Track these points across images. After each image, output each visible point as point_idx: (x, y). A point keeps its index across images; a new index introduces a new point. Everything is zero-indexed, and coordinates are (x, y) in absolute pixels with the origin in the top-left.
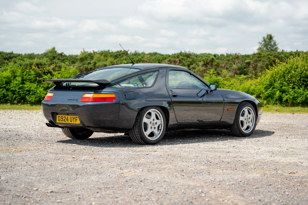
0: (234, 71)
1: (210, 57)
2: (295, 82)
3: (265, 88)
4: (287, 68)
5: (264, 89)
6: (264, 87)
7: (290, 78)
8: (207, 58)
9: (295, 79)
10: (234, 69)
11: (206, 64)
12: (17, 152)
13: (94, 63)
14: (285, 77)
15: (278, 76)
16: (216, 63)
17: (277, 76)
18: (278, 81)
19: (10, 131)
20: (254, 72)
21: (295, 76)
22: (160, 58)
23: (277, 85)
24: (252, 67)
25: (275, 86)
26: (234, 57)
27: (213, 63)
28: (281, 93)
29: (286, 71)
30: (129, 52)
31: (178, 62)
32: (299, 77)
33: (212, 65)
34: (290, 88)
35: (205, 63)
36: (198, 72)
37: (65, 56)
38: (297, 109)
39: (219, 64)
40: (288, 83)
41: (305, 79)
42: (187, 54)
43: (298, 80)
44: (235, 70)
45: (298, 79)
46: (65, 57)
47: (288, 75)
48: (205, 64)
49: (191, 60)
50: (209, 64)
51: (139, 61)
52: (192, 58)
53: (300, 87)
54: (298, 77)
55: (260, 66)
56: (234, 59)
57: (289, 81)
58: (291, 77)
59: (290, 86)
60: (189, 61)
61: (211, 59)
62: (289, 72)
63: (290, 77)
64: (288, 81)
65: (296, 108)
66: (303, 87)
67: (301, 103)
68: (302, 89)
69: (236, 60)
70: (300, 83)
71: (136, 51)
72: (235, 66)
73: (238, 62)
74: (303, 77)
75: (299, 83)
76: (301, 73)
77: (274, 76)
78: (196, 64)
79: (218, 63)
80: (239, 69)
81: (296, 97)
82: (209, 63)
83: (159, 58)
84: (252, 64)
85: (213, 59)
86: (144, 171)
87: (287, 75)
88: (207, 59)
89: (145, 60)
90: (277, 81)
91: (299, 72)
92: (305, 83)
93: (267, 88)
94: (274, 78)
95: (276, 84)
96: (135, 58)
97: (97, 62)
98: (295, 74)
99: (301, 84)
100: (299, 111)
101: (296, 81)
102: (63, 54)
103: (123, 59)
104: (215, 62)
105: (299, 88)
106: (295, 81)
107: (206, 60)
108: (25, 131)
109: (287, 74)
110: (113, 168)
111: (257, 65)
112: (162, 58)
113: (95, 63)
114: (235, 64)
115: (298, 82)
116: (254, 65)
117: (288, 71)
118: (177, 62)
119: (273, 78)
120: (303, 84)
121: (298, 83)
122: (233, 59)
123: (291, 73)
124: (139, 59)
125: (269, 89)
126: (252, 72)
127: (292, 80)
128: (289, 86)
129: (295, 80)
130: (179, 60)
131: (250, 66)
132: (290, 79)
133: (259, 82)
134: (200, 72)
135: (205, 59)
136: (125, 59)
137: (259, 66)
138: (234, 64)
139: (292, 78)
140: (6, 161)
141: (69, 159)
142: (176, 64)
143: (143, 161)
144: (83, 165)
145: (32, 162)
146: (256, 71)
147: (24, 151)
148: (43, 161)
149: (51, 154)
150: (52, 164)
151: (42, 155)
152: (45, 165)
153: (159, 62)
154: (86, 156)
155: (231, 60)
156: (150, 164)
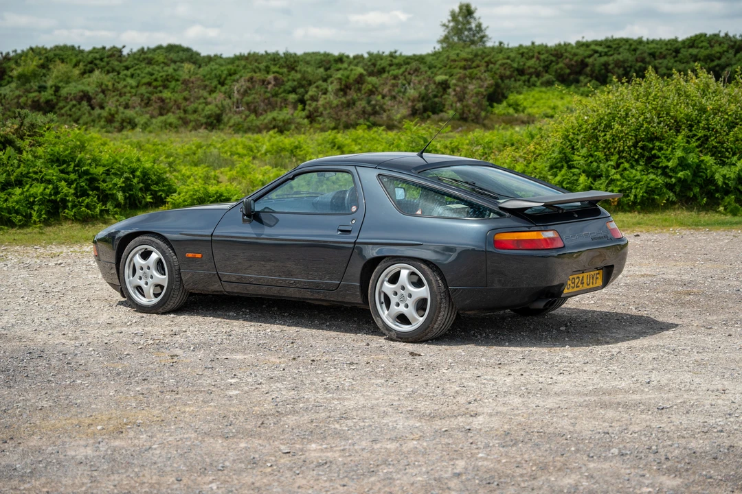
0: (410, 104)
1: (353, 72)
2: (623, 151)
3: (551, 168)
4: (602, 116)
5: (549, 171)
6: (548, 165)
7: (610, 141)
8: (346, 73)
9: (623, 143)
10: (411, 98)
11: (344, 89)
12: (112, 435)
13: (54, 88)
14: (597, 139)
15: (579, 138)
16: (370, 87)
17: (576, 137)
18: (582, 148)
21: (622, 137)
22: (222, 71)
23: (578, 159)
24: (453, 93)
25: (575, 163)
26: (408, 70)
27: (364, 87)
28: (590, 179)
29: (600, 124)
30: (125, 52)
31: (273, 83)
32: (633, 138)
33: (360, 90)
34: (612, 165)
35: (343, 87)
36: (325, 109)
38: (632, 218)
39: (376, 88)
40: (605, 155)
41: (647, 143)
43: (629, 147)
44: (413, 101)
45: (631, 144)
47: (605, 135)
48: (341, 90)
49: (298, 76)
50: (353, 87)
51: (168, 80)
52: (300, 71)
53: (634, 163)
54: (631, 139)
56: (409, 74)
57: (609, 149)
58: (613, 139)
59: (611, 160)
60: (296, 78)
61: (356, 77)
62: (609, 126)
63: (610, 138)
64: (604, 148)
65: (630, 215)
66: (643, 164)
67: (639, 204)
68: (639, 168)
69: (414, 75)
70: (635, 154)
72: (412, 92)
73: (420, 82)
74: (642, 140)
75: (632, 154)
76: (637, 130)
77: (571, 136)
78: (317, 87)
79: (373, 86)
80: (423, 98)
81: (627, 189)
82: (350, 84)
83: (219, 72)
84: (455, 85)
85: (360, 75)
87: (603, 134)
88: (348, 77)
89: (188, 81)
90: (578, 148)
91: (633, 128)
92: (647, 154)
93: (556, 168)
94: (570, 141)
95: (576, 157)
96: (156, 73)
97: (60, 85)
98: (622, 131)
99: (636, 157)
100: (639, 224)
101: (626, 147)
103: (126, 76)
104: (368, 83)
105: (632, 167)
106: (621, 149)
107: (343, 78)
108: (39, 337)
109: (604, 131)
111: (466, 88)
112: (225, 72)
113: (57, 89)
114: (412, 85)
115: (631, 151)
116: (458, 89)
117: (605, 125)
118: (269, 83)
119: (569, 143)
120: (642, 156)
121: (630, 155)
122: (406, 74)
123: (612, 129)
124: (168, 75)
125: (560, 171)
126: (454, 105)
127: (615, 145)
128: (607, 161)
129: (624, 147)
130: (276, 79)
131: (450, 91)
132: (609, 143)
133: (534, 152)
134: (331, 108)
135: (342, 75)
136: (132, 76)
137: (472, 91)
138: (409, 84)
139: (616, 142)
140: (116, 477)
141: (282, 461)
142: (267, 88)
143: (486, 459)
144: (344, 486)
145: (192, 478)
146: (465, 103)
147: (129, 430)
148: (220, 472)
149: (212, 440)
150: (253, 484)
151: (189, 443)
152: (238, 487)
153: (220, 83)
154: (313, 446)
155: (400, 77)
156: (522, 476)
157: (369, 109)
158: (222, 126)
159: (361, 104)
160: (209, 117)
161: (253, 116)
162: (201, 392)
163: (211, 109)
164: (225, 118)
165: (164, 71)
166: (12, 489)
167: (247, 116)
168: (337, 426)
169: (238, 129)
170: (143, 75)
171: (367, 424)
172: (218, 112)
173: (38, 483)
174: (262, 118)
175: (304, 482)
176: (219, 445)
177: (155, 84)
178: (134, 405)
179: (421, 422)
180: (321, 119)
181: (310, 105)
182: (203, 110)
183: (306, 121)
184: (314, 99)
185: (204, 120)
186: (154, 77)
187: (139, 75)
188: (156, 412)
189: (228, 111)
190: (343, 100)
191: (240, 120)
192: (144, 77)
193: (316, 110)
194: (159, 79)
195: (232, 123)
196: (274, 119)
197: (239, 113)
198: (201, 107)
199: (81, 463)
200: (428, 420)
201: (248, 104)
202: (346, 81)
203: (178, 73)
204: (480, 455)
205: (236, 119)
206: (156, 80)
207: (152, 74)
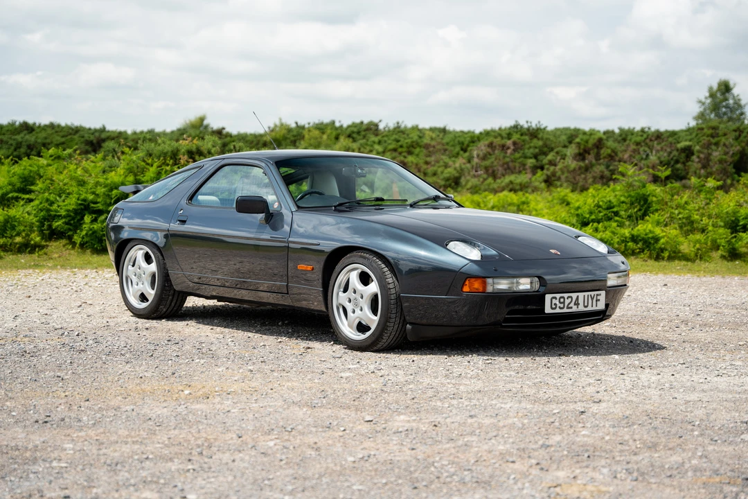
0: (650, 171)
1: (593, 136)
8: (585, 138)
10: (652, 165)
11: (581, 156)
12: (197, 400)
16: (609, 151)
19: (147, 329)
20: (702, 171)
22: (465, 138)
24: (697, 160)
26: (650, 137)
27: (602, 151)
30: (381, 126)
31: (512, 147)
33: (598, 155)
35: (581, 151)
36: (563, 173)
37: (229, 135)
39: (616, 154)
42: (533, 129)
44: (655, 167)
46: (228, 139)
48: (580, 154)
49: (540, 143)
50: (591, 152)
51: (413, 146)
52: (542, 139)
55: (719, 157)
56: (651, 140)
60: (537, 145)
61: (595, 141)
69: (656, 142)
71: (398, 123)
72: (654, 159)
73: (662, 149)
78: (557, 153)
79: (613, 151)
82: (590, 149)
83: (462, 140)
84: (699, 152)
85: (600, 140)
86: (618, 476)
88: (587, 142)
89: (430, 145)
96: (402, 140)
102: (224, 132)
103: (374, 142)
104: (608, 148)
107: (583, 142)
110: (513, 462)
111: (710, 154)
112: (469, 139)
114: (654, 152)
116: (702, 156)
118: (508, 148)
122: (648, 141)
124: (413, 142)
126: (698, 172)
130: (514, 143)
131: (694, 158)
134: (568, 172)
135: (582, 140)
136: (379, 143)
137: (716, 157)
138: (652, 152)
140: (177, 432)
141: (360, 427)
142: (506, 153)
143: (588, 436)
144: (413, 449)
145: (256, 436)
146: (709, 170)
147: (216, 397)
148: (287, 433)
149: (297, 409)
150: (316, 443)
151: (271, 410)
152: (296, 446)
153: (462, 149)
154: (402, 417)
155: (643, 144)
156: (621, 451)
157: (607, 173)
158: (459, 189)
159: (599, 169)
160: (447, 179)
161: (490, 180)
162: (313, 372)
163: (450, 172)
164: (463, 181)
165: (410, 138)
166: (65, 436)
167: (485, 180)
168: (439, 404)
169: (475, 190)
170: (389, 142)
171: (472, 404)
172: (457, 175)
173: (94, 432)
174: (499, 181)
175: (372, 445)
176: (300, 413)
177: (400, 150)
178: (236, 378)
179: (534, 404)
180: (559, 183)
181: (548, 169)
182: (442, 172)
183: (543, 185)
184: (552, 163)
185: (443, 183)
186: (400, 143)
187: (385, 142)
188: (253, 384)
189: (466, 174)
190: (582, 164)
191: (478, 183)
192: (390, 144)
193: (554, 174)
194: (405, 145)
195: (469, 185)
196: (511, 182)
197: (478, 176)
198: (440, 170)
199: (150, 419)
200: (543, 404)
201: (486, 169)
202: (585, 146)
203: (423, 139)
204: (583, 433)
205: (474, 181)
206: (401, 146)
207: (398, 141)
